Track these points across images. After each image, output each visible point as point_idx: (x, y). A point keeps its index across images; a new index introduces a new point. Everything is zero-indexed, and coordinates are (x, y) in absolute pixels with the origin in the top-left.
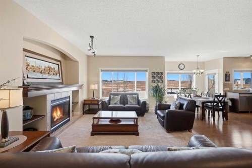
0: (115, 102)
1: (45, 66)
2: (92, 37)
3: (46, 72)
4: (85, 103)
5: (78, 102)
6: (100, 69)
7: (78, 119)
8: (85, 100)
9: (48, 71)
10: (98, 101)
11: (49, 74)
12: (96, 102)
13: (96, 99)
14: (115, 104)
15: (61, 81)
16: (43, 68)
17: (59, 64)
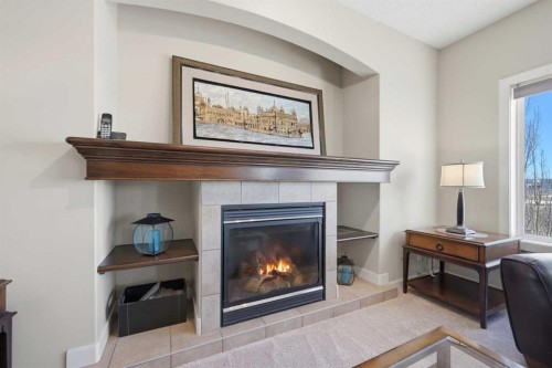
1: (260, 109)
3: (262, 125)
4: (412, 246)
5: (375, 237)
7: (363, 304)
8: (410, 234)
9: (271, 121)
10: (479, 248)
11: (273, 130)
12: (472, 255)
13: (470, 235)
15: (315, 152)
16: (253, 112)
17: (313, 98)
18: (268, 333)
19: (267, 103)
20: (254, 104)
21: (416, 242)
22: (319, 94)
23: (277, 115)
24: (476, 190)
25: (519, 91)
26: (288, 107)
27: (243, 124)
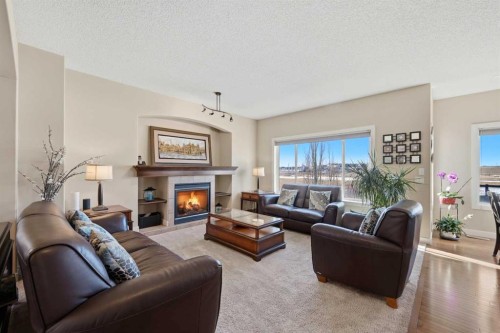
0: (285, 201)
1: (184, 145)
2: (218, 94)
3: (185, 151)
4: (244, 198)
5: (230, 195)
6: (274, 140)
9: (189, 149)
13: (261, 193)
14: (284, 204)
15: (207, 162)
16: (181, 146)
17: (206, 139)
18: (190, 226)
19: (187, 142)
20: (182, 142)
21: (245, 196)
22: (209, 136)
23: (191, 146)
24: (262, 177)
25: (277, 143)
26: (195, 143)
27: (178, 152)
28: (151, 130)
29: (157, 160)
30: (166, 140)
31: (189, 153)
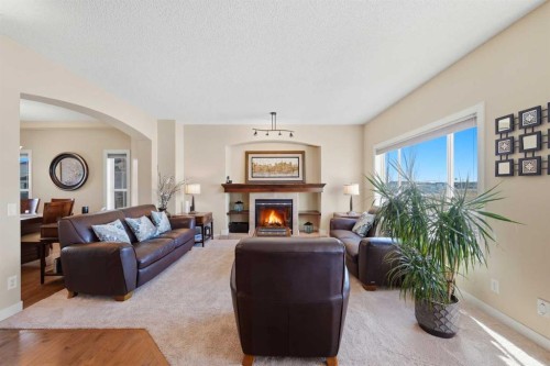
1: (276, 164)
2: (274, 114)
3: (277, 170)
5: (321, 214)
15: (299, 179)
16: (273, 165)
17: (300, 156)
19: (279, 161)
20: (272, 162)
22: (303, 153)
23: (283, 165)
25: (378, 151)
26: (287, 161)
27: (269, 171)
28: (247, 153)
29: (250, 179)
30: (259, 162)
31: (280, 172)
